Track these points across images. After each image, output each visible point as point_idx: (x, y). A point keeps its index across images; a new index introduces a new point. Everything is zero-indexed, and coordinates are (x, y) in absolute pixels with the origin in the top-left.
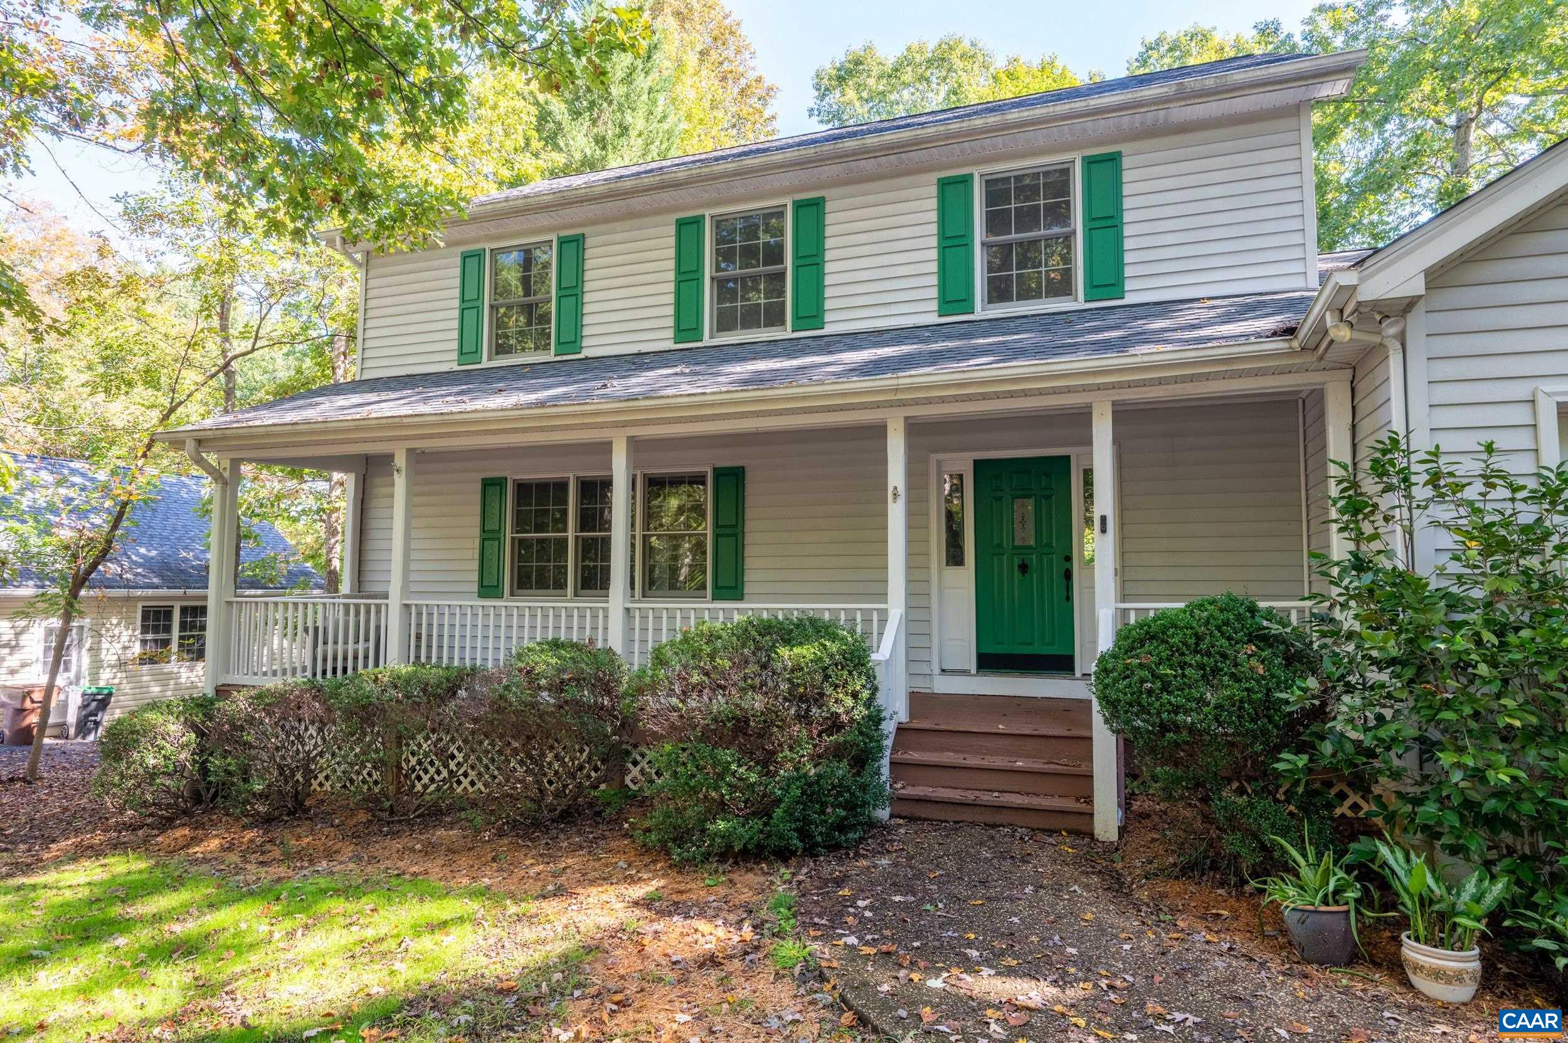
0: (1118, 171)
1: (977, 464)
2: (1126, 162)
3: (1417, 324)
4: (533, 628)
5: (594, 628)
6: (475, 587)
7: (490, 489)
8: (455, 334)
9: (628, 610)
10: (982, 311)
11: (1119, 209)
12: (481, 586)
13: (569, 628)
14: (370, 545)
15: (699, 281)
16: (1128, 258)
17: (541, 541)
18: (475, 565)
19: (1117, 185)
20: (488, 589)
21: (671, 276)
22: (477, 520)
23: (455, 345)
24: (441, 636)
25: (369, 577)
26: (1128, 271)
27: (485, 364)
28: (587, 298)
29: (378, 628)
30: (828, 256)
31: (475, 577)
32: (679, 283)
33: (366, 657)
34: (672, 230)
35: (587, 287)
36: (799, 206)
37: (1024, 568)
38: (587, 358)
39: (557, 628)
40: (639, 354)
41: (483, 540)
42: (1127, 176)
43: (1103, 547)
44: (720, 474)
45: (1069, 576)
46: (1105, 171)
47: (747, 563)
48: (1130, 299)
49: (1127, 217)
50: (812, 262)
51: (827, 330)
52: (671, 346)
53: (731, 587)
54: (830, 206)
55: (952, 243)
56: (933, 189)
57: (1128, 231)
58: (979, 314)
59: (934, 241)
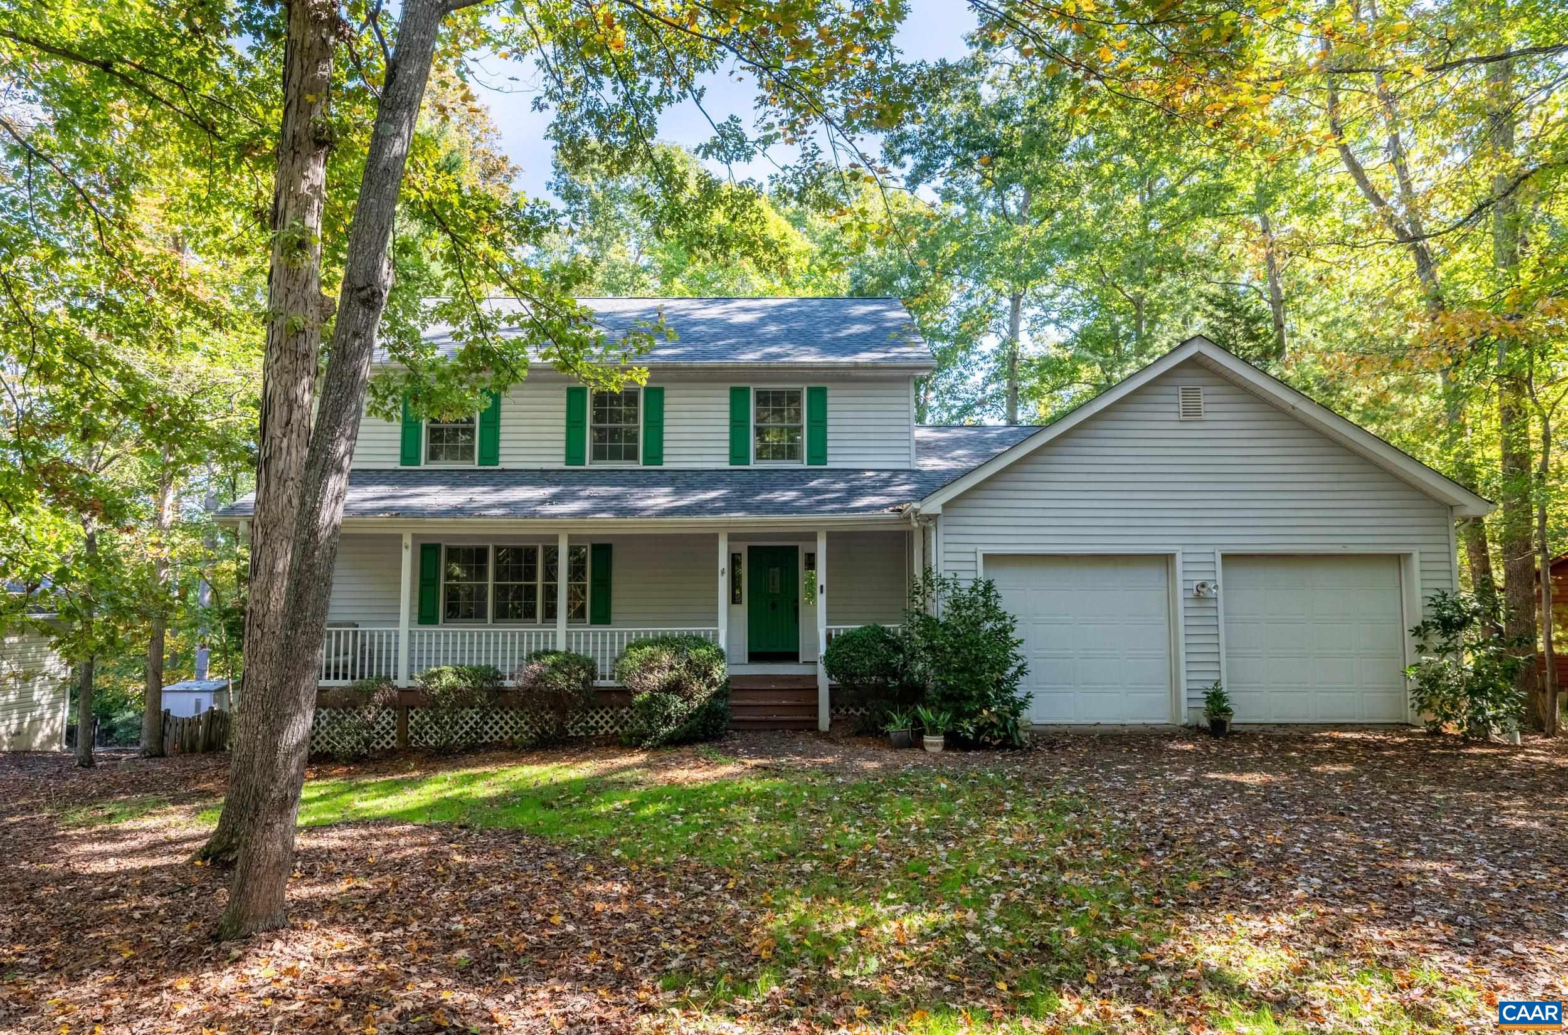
0: (825, 397)
1: (751, 547)
2: (829, 393)
3: (941, 522)
5: (546, 643)
6: (416, 618)
7: (428, 552)
8: (397, 444)
10: (755, 464)
11: (825, 419)
12: (421, 616)
13: (529, 643)
15: (582, 429)
16: (829, 444)
17: (466, 587)
18: (416, 602)
19: (824, 404)
20: (427, 619)
21: (564, 422)
22: (417, 572)
23: (398, 451)
24: (437, 651)
26: (829, 451)
27: (426, 466)
28: (502, 429)
29: (389, 647)
30: (666, 423)
31: (416, 610)
32: (569, 427)
34: (564, 393)
36: (647, 390)
37: (773, 605)
38: (503, 470)
39: (521, 643)
40: (543, 471)
41: (421, 586)
42: (829, 401)
43: (821, 600)
44: (595, 547)
45: (796, 610)
46: (819, 396)
47: (614, 602)
48: (829, 466)
49: (829, 422)
50: (656, 425)
51: (665, 466)
52: (563, 466)
53: (602, 616)
54: (666, 393)
55: (738, 424)
56: (728, 393)
57: (829, 429)
58: (752, 466)
59: (727, 422)
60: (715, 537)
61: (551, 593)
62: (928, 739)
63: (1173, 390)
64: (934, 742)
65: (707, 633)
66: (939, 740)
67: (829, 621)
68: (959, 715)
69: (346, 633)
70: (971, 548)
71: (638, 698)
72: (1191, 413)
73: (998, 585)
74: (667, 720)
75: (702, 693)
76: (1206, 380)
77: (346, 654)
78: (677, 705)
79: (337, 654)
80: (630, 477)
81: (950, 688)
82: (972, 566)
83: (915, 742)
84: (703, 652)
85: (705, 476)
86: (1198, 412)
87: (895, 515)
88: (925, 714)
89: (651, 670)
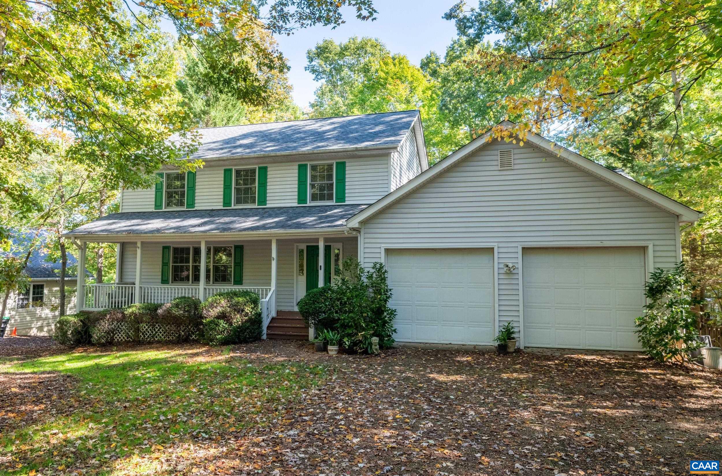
0: (344, 167)
1: (307, 246)
2: (347, 164)
3: (362, 231)
4: (175, 293)
5: (196, 293)
6: (160, 281)
7: (165, 250)
8: (154, 200)
9: (205, 288)
10: (309, 203)
11: (344, 178)
12: (162, 280)
13: (189, 293)
14: (125, 267)
15: (231, 189)
16: (347, 191)
17: (181, 266)
18: (160, 274)
19: (344, 171)
20: (164, 281)
21: (222, 186)
22: (161, 259)
23: (154, 203)
24: (151, 296)
25: (124, 277)
26: (347, 195)
27: (164, 210)
28: (196, 191)
29: (132, 294)
30: (268, 184)
31: (160, 277)
32: (224, 189)
33: (125, 303)
34: (223, 172)
35: (197, 187)
36: (259, 168)
38: (196, 210)
39: (185, 293)
40: (212, 210)
41: (163, 266)
42: (347, 168)
43: (320, 273)
44: (236, 247)
45: (330, 278)
46: (341, 166)
47: (244, 274)
48: (346, 203)
49: (347, 180)
50: (263, 185)
51: (268, 206)
52: (222, 208)
53: (239, 281)
54: (269, 169)
55: (302, 183)
56: (297, 167)
57: (347, 184)
58: (308, 205)
59: (297, 182)
60: (270, 241)
61: (197, 269)
62: (330, 347)
63: (495, 152)
64: (333, 349)
65: (255, 290)
66: (336, 348)
69: (129, 287)
70: (378, 245)
71: (205, 321)
72: (506, 165)
73: (388, 266)
76: (515, 146)
78: (223, 325)
82: (378, 255)
83: (324, 348)
86: (510, 164)
88: (329, 334)
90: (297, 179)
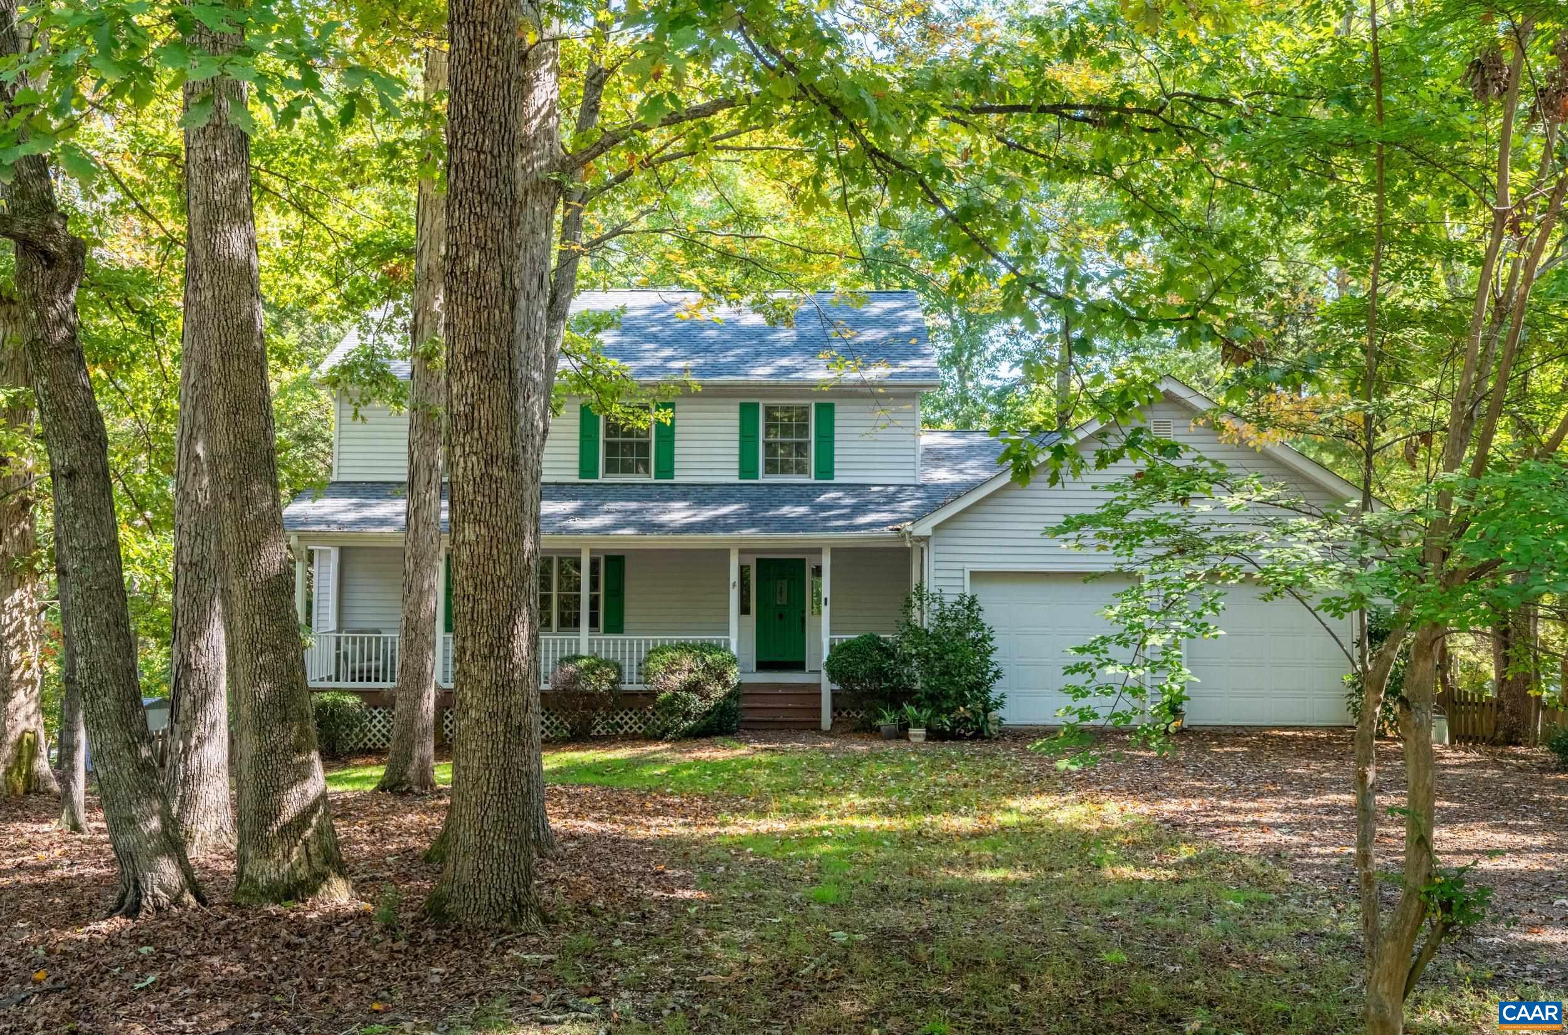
0: (833, 413)
1: (758, 560)
2: (837, 409)
3: (932, 542)
9: (590, 640)
10: (763, 478)
11: (832, 435)
13: (554, 651)
15: (595, 442)
16: (836, 459)
19: (832, 420)
21: (577, 437)
25: (345, 618)
26: (836, 466)
30: (676, 437)
32: (582, 442)
36: (659, 405)
37: (781, 616)
39: (547, 651)
42: (837, 416)
43: (826, 610)
44: (608, 560)
45: (803, 620)
46: (826, 412)
47: (626, 611)
48: (836, 481)
49: (836, 437)
50: (667, 439)
51: (676, 480)
52: (576, 480)
53: (615, 625)
54: (677, 408)
55: (747, 439)
56: (737, 408)
57: (836, 445)
58: (761, 480)
59: (737, 437)
60: (727, 552)
61: (564, 602)
62: (912, 731)
64: (917, 734)
65: (719, 640)
66: (922, 732)
67: (832, 632)
68: (939, 711)
70: (960, 566)
71: (662, 696)
73: (981, 601)
74: (687, 716)
75: (718, 692)
76: (1175, 414)
77: (377, 659)
78: (697, 704)
79: (369, 660)
80: (643, 492)
81: (931, 687)
82: (959, 582)
83: (901, 733)
84: (718, 657)
85: (716, 490)
87: (894, 534)
88: (910, 710)
89: (673, 672)
90: (737, 430)
